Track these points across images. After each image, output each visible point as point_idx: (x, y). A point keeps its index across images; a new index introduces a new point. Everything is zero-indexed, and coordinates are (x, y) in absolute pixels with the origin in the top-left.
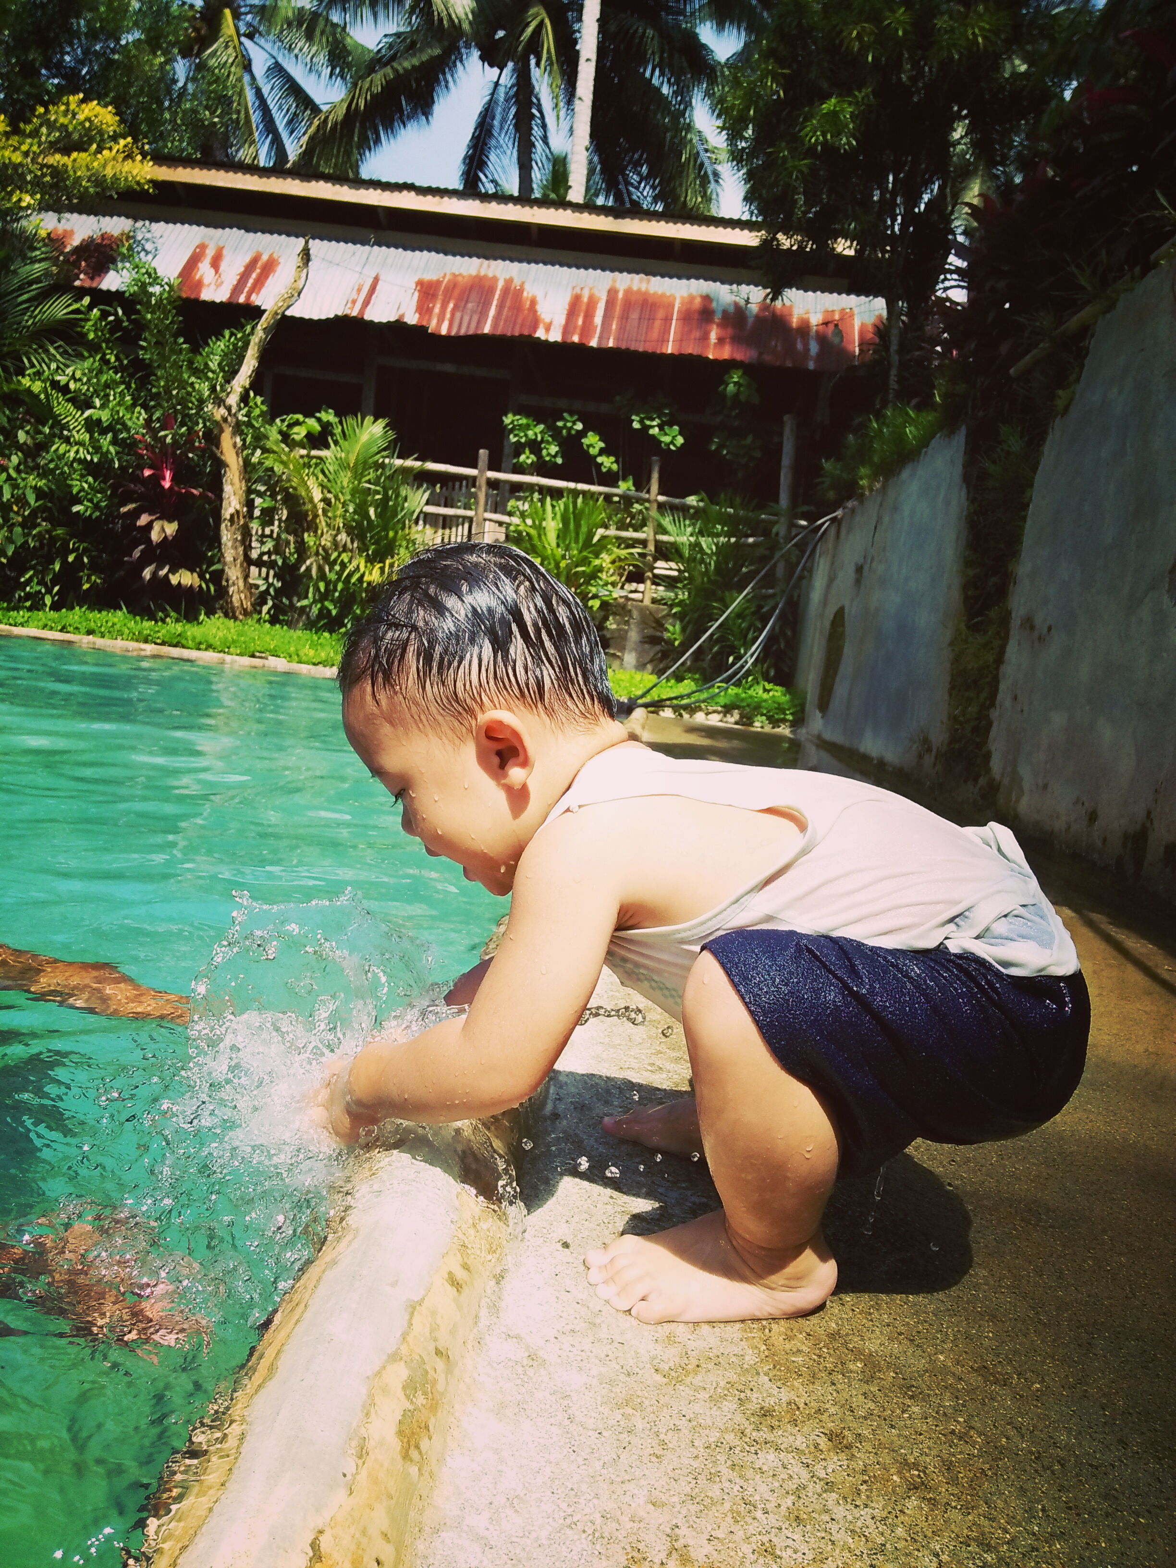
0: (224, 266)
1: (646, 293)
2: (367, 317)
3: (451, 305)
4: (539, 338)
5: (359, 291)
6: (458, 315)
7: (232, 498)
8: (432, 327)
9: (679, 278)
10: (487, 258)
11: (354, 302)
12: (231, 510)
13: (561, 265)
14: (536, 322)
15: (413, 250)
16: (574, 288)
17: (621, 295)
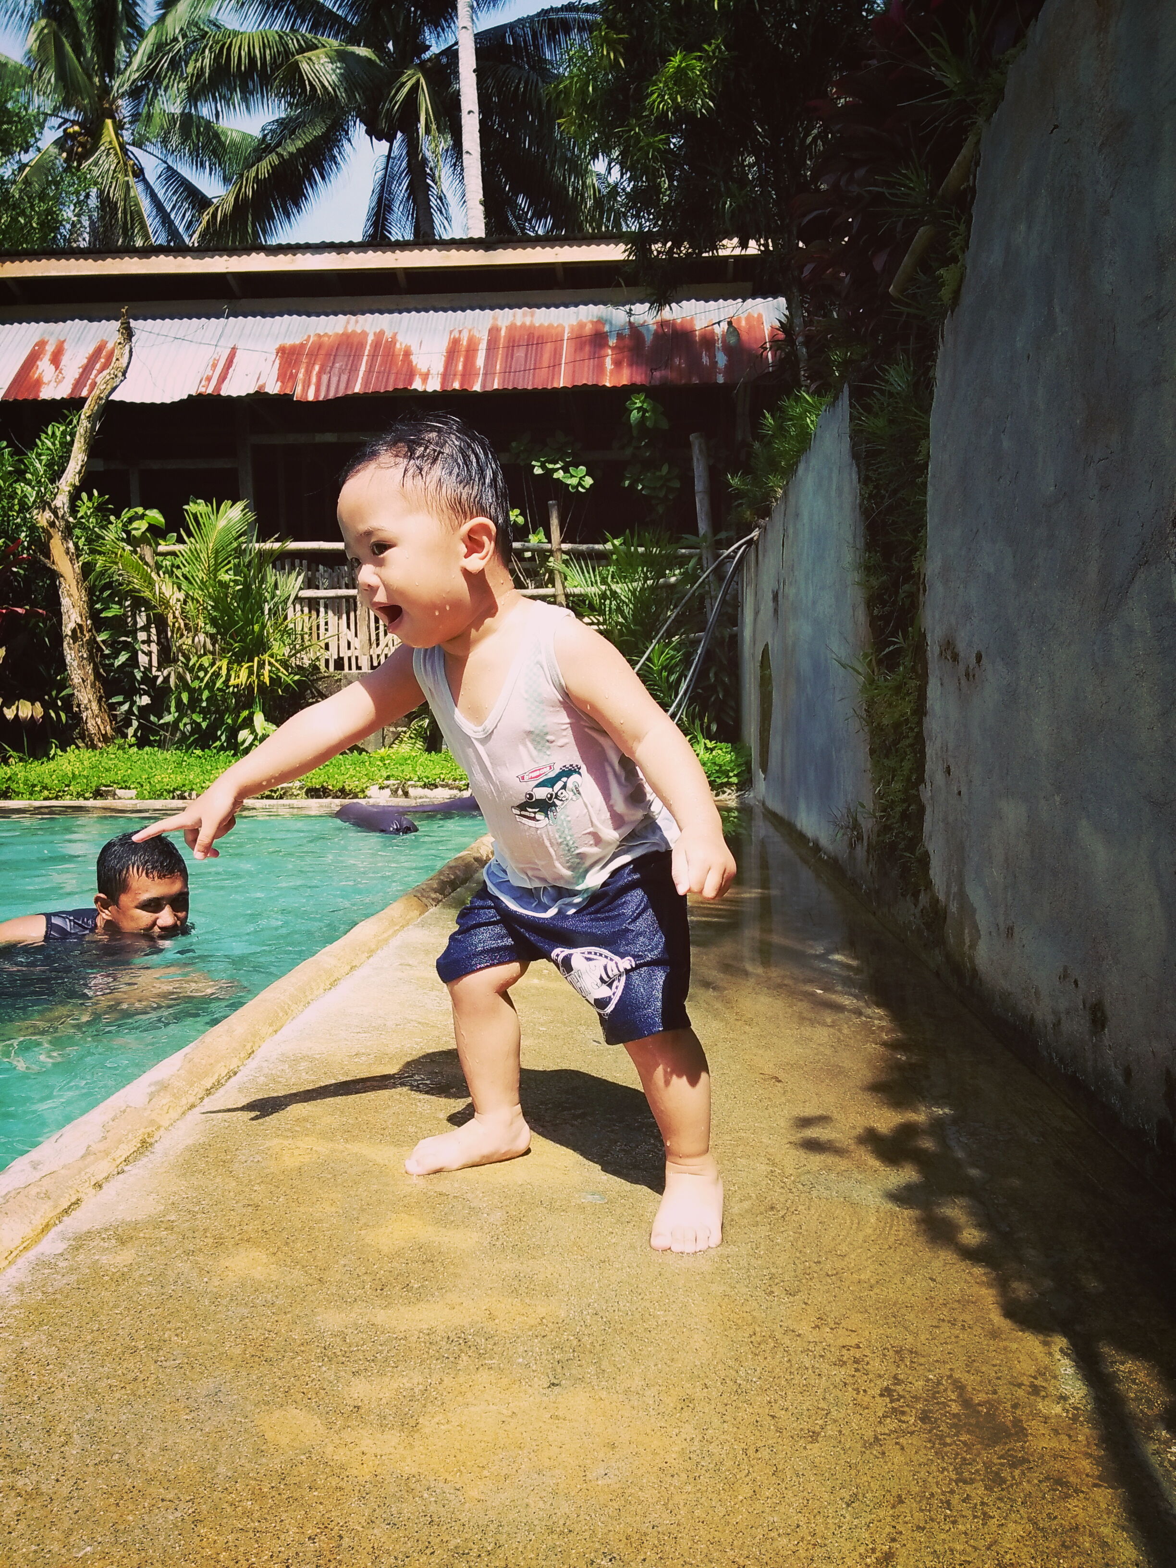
0: (65, 360)
1: (532, 326)
2: (223, 393)
3: (317, 368)
4: (415, 390)
5: (214, 366)
6: (325, 378)
7: (72, 611)
8: (298, 395)
9: (566, 306)
10: (354, 314)
11: (209, 379)
12: (72, 625)
13: (436, 310)
14: (411, 373)
15: (273, 316)
16: (451, 332)
17: (503, 333)
